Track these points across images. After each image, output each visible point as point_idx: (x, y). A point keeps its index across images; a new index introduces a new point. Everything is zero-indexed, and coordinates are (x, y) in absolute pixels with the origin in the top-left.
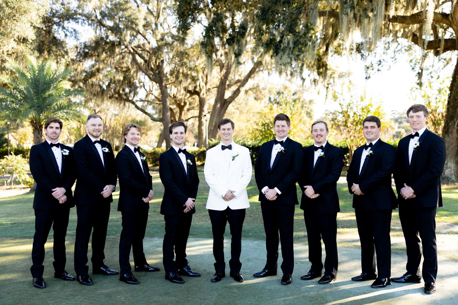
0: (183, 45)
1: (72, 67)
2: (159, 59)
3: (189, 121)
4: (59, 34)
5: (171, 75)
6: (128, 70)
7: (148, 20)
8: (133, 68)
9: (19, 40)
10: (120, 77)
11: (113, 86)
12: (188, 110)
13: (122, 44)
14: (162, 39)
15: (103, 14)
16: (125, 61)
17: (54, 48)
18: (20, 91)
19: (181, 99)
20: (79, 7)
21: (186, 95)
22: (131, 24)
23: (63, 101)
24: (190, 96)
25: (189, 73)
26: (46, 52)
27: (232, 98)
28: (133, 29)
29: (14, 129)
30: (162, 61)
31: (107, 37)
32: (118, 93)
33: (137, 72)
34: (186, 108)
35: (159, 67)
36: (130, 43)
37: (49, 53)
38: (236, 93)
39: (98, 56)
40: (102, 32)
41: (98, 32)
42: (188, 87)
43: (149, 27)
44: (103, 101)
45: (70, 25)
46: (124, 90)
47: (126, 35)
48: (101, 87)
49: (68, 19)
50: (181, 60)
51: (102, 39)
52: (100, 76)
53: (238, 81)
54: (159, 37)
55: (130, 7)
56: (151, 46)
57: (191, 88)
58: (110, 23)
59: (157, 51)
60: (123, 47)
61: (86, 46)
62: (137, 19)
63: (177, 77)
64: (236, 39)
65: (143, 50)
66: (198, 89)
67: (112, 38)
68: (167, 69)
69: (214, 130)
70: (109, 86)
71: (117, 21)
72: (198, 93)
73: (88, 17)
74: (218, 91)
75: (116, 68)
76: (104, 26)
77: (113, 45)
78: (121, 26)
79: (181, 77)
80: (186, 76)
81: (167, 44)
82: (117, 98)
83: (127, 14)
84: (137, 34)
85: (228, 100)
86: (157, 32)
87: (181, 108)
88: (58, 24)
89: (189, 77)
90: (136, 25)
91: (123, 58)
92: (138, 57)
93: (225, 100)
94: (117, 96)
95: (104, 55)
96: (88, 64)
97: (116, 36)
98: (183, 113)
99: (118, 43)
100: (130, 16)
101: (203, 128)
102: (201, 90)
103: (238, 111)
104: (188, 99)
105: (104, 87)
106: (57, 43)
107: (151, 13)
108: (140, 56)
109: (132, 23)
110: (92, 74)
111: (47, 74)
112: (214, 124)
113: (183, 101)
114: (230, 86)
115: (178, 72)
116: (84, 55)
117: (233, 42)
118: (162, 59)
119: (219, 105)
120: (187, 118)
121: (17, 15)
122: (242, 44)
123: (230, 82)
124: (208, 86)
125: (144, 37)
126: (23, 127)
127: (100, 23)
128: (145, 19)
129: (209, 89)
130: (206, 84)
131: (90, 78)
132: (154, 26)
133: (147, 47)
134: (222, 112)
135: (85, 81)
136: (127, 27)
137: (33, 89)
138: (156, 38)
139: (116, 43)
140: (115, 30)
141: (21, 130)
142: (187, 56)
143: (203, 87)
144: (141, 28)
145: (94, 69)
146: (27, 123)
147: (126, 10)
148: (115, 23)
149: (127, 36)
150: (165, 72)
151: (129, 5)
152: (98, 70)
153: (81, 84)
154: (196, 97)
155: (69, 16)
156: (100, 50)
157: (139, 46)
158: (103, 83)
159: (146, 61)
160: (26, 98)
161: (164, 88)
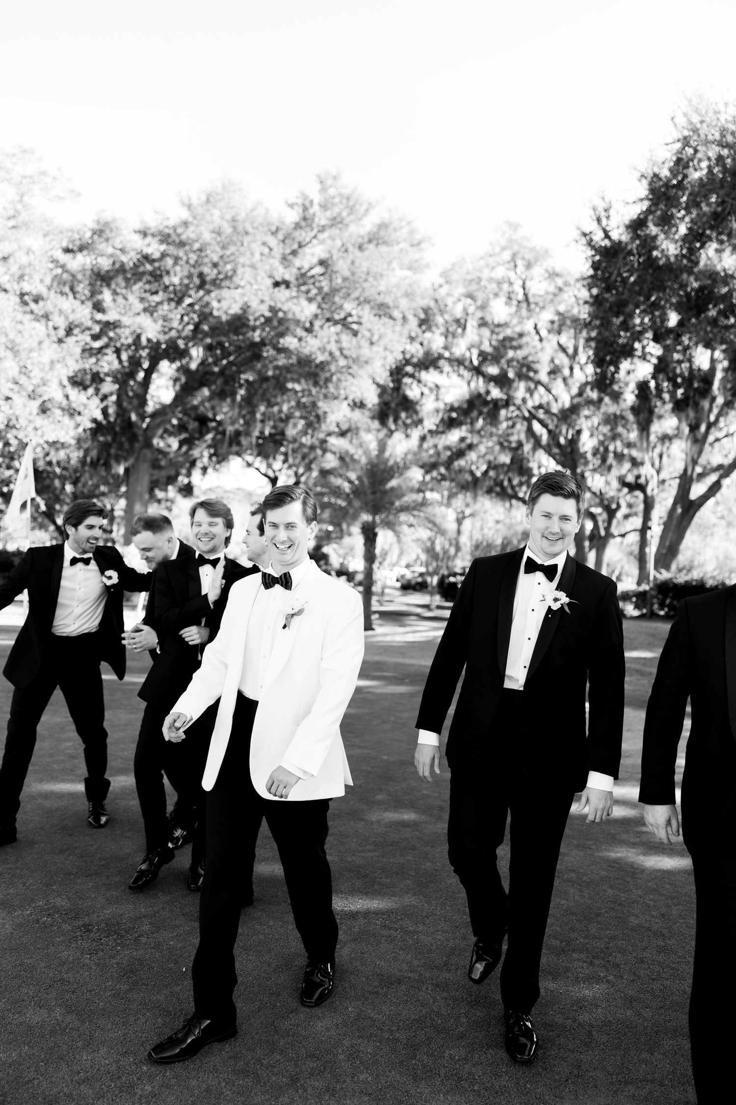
0: (618, 403)
1: (430, 442)
2: (573, 428)
3: (627, 536)
4: (412, 391)
5: (594, 454)
6: (520, 445)
7: (557, 362)
8: (528, 441)
9: (355, 403)
10: (505, 459)
11: (492, 473)
12: (626, 517)
13: (511, 403)
14: (580, 394)
15: (483, 356)
16: (515, 431)
17: (403, 415)
18: (350, 482)
19: (613, 498)
20: (446, 348)
21: (619, 490)
22: (526, 370)
23: (411, 498)
24: (629, 492)
25: (626, 451)
26: (391, 420)
27: (704, 498)
28: (529, 379)
29: (336, 538)
30: (579, 432)
31: (488, 392)
32: (501, 484)
33: (534, 449)
34: (619, 515)
35: (573, 442)
36: (524, 401)
37: (396, 421)
38: (715, 488)
39: (472, 423)
40: (479, 384)
41: (473, 385)
42: (625, 476)
43: (559, 374)
44: (475, 497)
45: (430, 377)
46: (510, 481)
47: (517, 389)
48: (472, 473)
49: (427, 368)
50: (612, 430)
51: (479, 395)
52: (472, 456)
53: (720, 467)
54: (575, 391)
55: (527, 344)
56: (560, 405)
57: (630, 479)
58: (493, 370)
59: (569, 415)
60: (512, 408)
61: (452, 409)
62: (538, 362)
63: (604, 460)
64: (691, 402)
65: (547, 412)
66: (642, 481)
67: (496, 393)
68: (587, 443)
69: (666, 554)
70: (485, 473)
71: (505, 366)
72: (642, 488)
73: (459, 362)
74: (680, 485)
75: (501, 444)
76: (484, 375)
77: (497, 405)
78: (511, 374)
79: (611, 459)
80: (619, 457)
81: (589, 402)
82: (498, 494)
83: (520, 354)
84: (536, 388)
85: (697, 502)
86: (570, 381)
87: (611, 514)
88: (412, 376)
89: (627, 458)
90: (536, 372)
91: (513, 426)
92: (537, 427)
93: (692, 502)
94: (498, 489)
95: (480, 422)
96: (454, 437)
97: (502, 391)
98: (614, 522)
99: (504, 403)
100: (525, 358)
101: (647, 550)
102: (647, 482)
103: (723, 522)
104: (625, 498)
105: (478, 474)
106: (408, 405)
107: (563, 350)
108: (541, 422)
109: (530, 368)
110: (460, 454)
111: (391, 455)
112: (667, 543)
113: (616, 500)
114: (701, 476)
115: (606, 450)
116: (450, 424)
117: (687, 405)
118: (577, 428)
119: (679, 510)
120: (623, 532)
121: (355, 367)
122: (703, 408)
123: (705, 468)
124: (663, 475)
125: (549, 390)
126: (350, 534)
127: (478, 371)
128: (552, 361)
129: (663, 481)
130: (658, 472)
131: (457, 459)
132: (566, 372)
133: (555, 409)
134: (684, 523)
135: (448, 464)
136: (520, 376)
137: (368, 478)
138: (569, 391)
139: (500, 403)
140: (502, 381)
141: (347, 540)
142: (623, 422)
143: (652, 476)
144: (543, 376)
145: (463, 445)
146: (356, 530)
147: (520, 347)
148: (502, 369)
149: (520, 391)
150: (582, 450)
151: (524, 340)
152: (470, 447)
153: (443, 470)
154: (639, 494)
155: (429, 362)
156: (475, 414)
157: (540, 406)
158: (477, 468)
159: (550, 432)
160: (357, 492)
161: (579, 477)
